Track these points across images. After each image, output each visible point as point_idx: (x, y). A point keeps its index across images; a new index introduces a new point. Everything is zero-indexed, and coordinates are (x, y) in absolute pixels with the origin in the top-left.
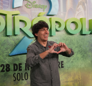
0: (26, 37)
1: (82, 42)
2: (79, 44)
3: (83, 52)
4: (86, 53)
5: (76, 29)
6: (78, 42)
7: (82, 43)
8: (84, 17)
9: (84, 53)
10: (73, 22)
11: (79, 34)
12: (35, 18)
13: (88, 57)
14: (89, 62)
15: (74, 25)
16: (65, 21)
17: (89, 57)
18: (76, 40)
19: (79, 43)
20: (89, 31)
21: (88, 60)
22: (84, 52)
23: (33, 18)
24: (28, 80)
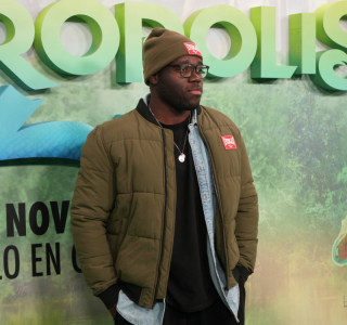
0: (11, 90)
1: (256, 111)
2: (245, 122)
3: (262, 156)
4: (273, 162)
5: (232, 53)
6: (239, 111)
7: (258, 117)
8: (267, 4)
9: (267, 163)
10: (218, 26)
11: (247, 77)
12: (50, 6)
13: (283, 177)
14: (290, 199)
15: (224, 40)
16: (183, 21)
17: (288, 177)
18: (230, 104)
19: (244, 117)
20: (291, 63)
21: (281, 192)
22: (266, 155)
23: (42, 5)
24: (20, 277)
